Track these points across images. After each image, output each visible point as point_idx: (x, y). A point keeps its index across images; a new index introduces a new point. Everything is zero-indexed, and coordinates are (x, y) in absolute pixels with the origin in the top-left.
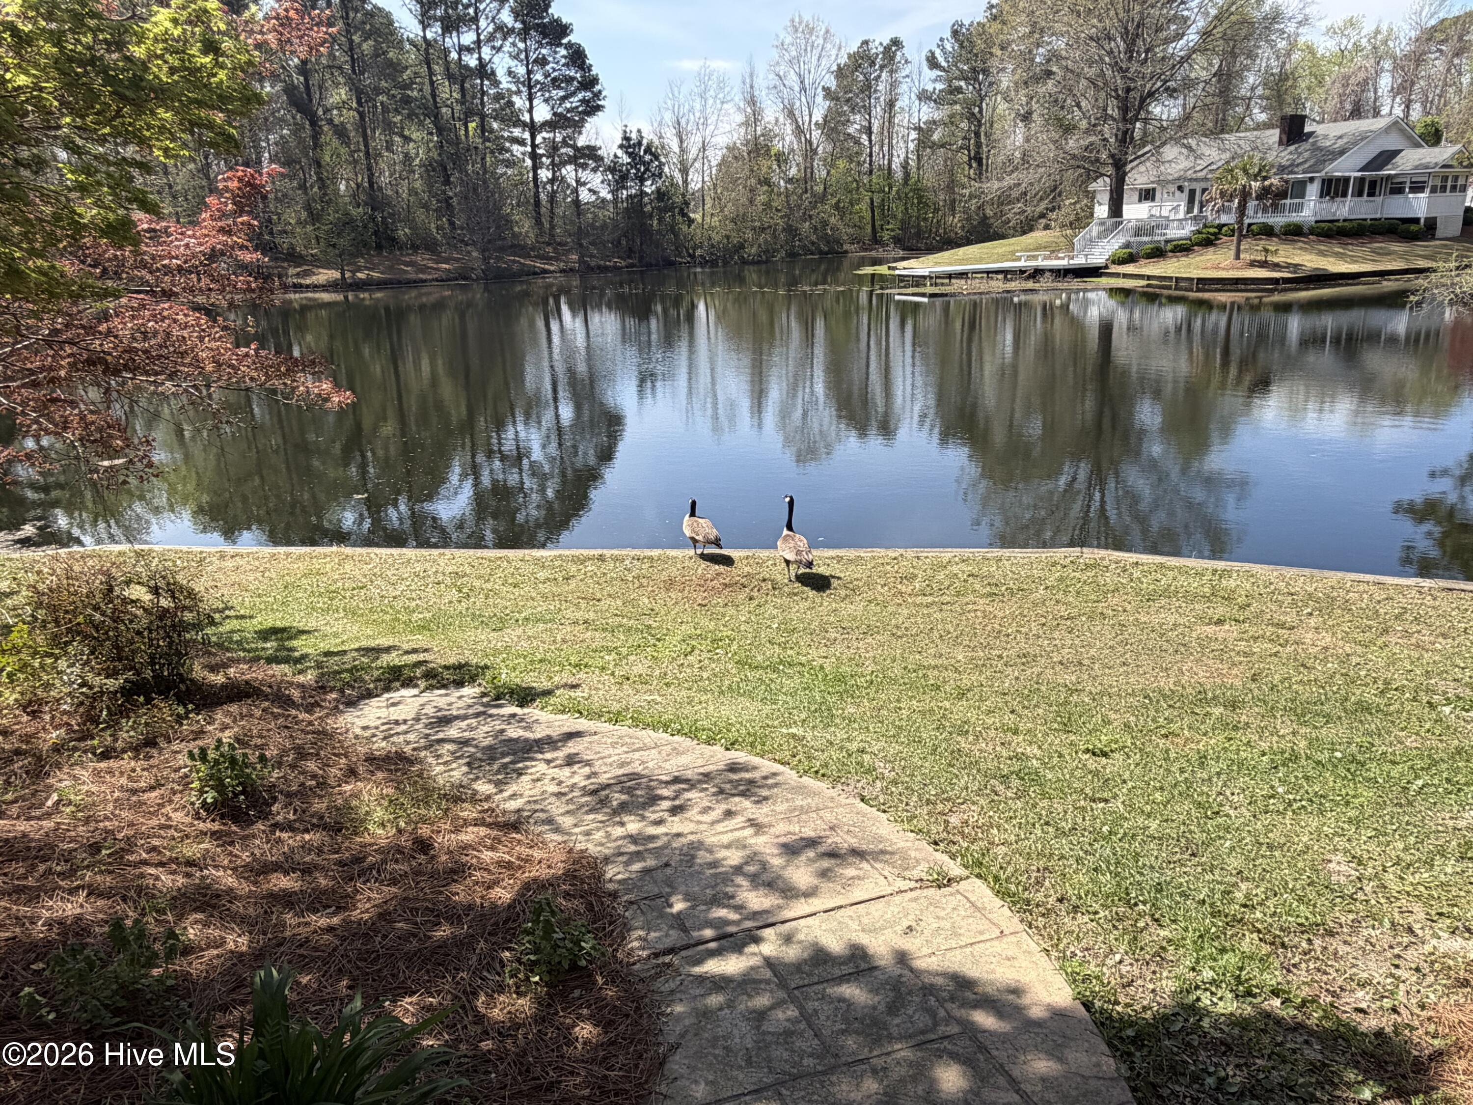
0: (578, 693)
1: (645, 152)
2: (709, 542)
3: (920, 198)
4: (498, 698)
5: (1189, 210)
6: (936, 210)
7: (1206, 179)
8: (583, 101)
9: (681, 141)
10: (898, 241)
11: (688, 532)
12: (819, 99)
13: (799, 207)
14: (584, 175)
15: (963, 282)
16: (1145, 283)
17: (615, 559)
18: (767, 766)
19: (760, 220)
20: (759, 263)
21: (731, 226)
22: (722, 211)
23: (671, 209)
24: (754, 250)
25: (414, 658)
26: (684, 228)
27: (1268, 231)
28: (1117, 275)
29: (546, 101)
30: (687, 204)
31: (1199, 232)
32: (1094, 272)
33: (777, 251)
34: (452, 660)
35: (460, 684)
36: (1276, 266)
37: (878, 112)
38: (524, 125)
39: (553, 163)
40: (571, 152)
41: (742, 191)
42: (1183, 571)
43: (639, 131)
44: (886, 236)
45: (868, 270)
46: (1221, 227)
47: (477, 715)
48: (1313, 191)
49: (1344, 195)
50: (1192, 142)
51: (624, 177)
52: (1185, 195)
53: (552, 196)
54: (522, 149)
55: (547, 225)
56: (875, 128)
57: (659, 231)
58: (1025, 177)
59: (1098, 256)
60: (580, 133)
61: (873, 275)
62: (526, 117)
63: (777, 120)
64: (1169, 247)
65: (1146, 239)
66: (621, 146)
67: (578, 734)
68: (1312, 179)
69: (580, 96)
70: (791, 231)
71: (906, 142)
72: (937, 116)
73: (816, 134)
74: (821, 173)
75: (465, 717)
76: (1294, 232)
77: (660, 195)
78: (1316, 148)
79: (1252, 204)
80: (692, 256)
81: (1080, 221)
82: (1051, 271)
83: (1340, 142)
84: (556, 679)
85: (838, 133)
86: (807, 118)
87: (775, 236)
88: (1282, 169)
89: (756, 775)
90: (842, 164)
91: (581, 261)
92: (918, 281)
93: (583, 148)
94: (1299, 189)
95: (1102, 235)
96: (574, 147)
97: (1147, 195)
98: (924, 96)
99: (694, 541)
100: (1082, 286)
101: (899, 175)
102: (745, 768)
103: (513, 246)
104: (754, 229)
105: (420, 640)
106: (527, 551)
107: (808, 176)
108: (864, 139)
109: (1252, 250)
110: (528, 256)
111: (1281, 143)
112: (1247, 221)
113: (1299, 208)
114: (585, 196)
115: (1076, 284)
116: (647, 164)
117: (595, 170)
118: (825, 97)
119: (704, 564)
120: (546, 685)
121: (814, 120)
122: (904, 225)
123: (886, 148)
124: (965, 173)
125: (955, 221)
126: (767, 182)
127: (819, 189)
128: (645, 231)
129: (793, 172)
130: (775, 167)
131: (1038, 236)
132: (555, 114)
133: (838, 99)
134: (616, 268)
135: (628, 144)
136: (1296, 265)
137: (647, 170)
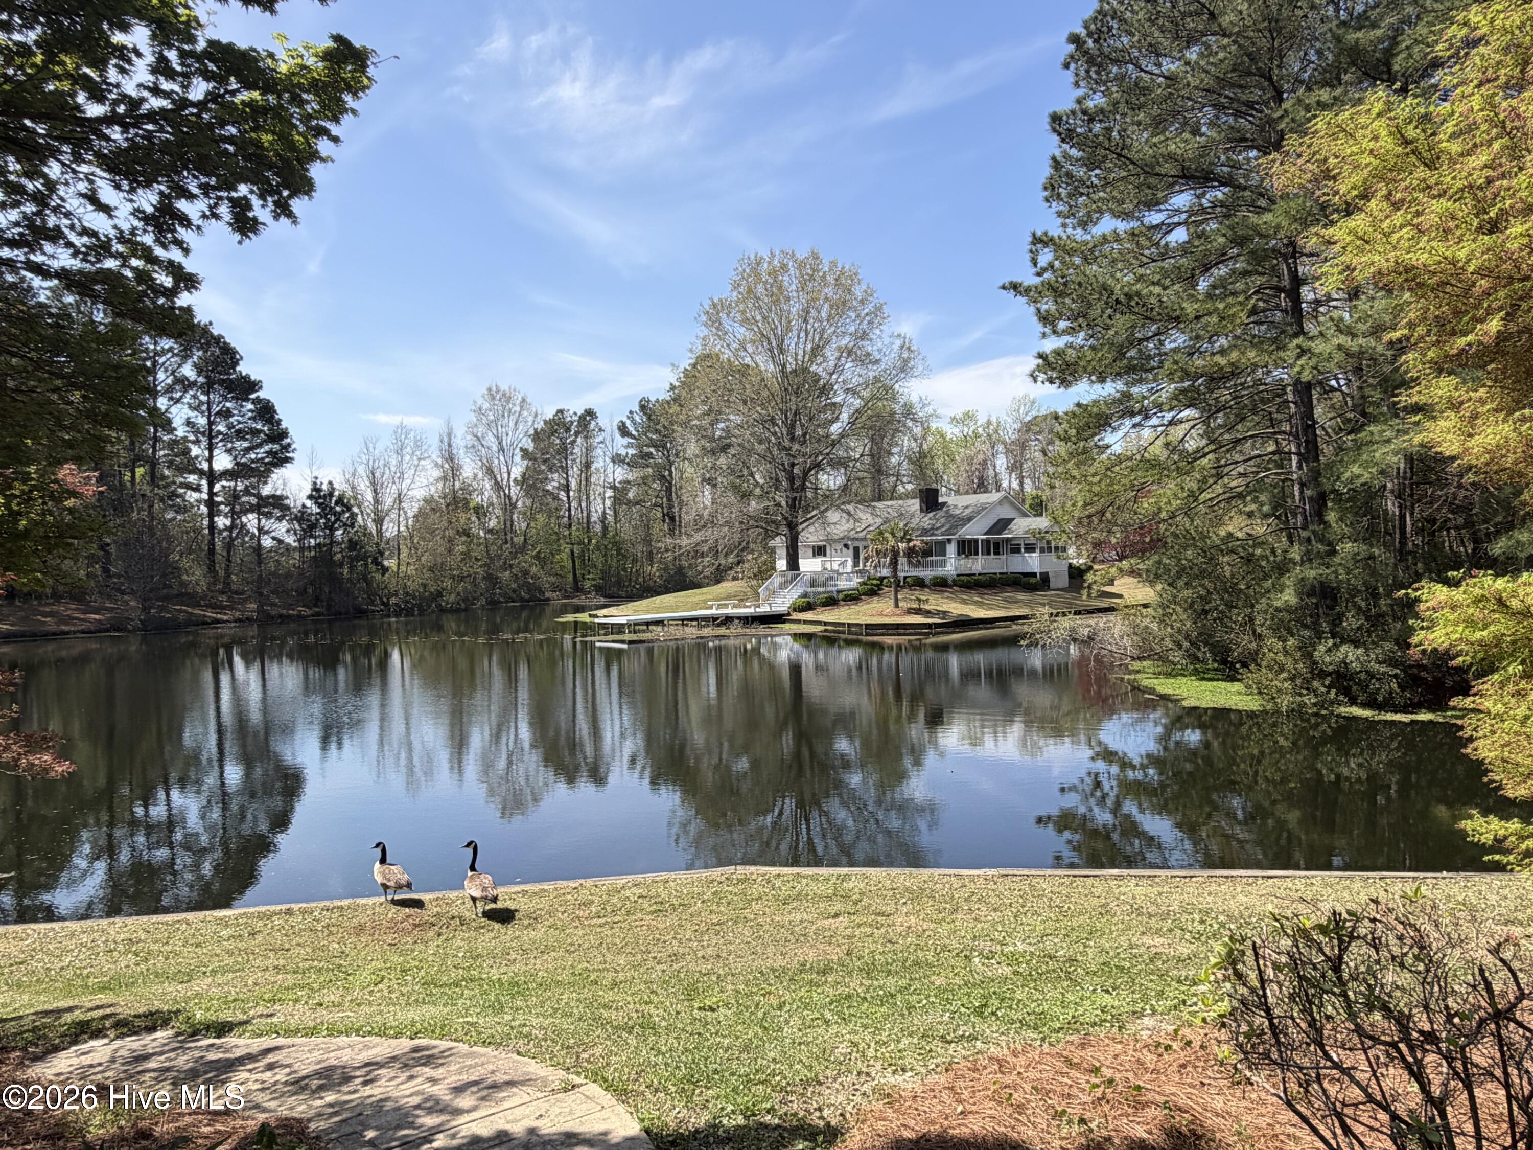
0: (275, 1019)
1: (337, 503)
2: (399, 887)
3: (619, 550)
4: (193, 1034)
5: (856, 564)
6: (635, 561)
7: (865, 539)
8: (270, 453)
9: (375, 491)
10: (599, 590)
11: (379, 879)
12: (518, 458)
13: (499, 557)
14: (267, 524)
15: (659, 628)
16: (821, 628)
17: (303, 912)
18: (444, 1044)
19: (459, 568)
20: (458, 611)
21: (427, 574)
22: (419, 559)
23: (365, 558)
24: (452, 598)
25: (100, 1013)
26: (378, 576)
27: (920, 583)
28: (798, 621)
29: (228, 451)
30: (381, 554)
31: (864, 583)
32: (778, 618)
33: (477, 599)
34: (141, 1010)
35: (152, 1029)
36: (928, 613)
37: (574, 471)
38: (201, 473)
39: (232, 511)
40: (254, 501)
41: (440, 541)
42: (814, 878)
43: (330, 483)
44: (587, 585)
45: (570, 618)
46: (882, 579)
47: (174, 1050)
48: (951, 549)
49: (977, 554)
50: (850, 508)
51: (313, 526)
52: (851, 552)
53: (229, 545)
54: (196, 495)
55: (222, 573)
56: (573, 484)
57: (349, 580)
58: (711, 535)
59: (782, 603)
60: (265, 483)
61: (576, 623)
62: (205, 466)
63: (476, 476)
64: (841, 596)
65: (820, 589)
66: (310, 497)
67: (277, 1048)
68: (949, 541)
69: (267, 448)
70: (491, 579)
71: (604, 499)
72: (630, 477)
73: (515, 491)
74: (520, 525)
75: (162, 1053)
76: (941, 584)
77: (353, 545)
78: (949, 516)
79: (902, 560)
80: (386, 604)
81: (764, 572)
82: (739, 618)
83: (967, 511)
84: (252, 1013)
85: (537, 489)
86: (505, 476)
87: (474, 584)
88: (925, 532)
89: (435, 1051)
90: (541, 518)
91: (260, 610)
92: (619, 629)
93: (268, 497)
94: (941, 548)
95: (783, 586)
96: (258, 496)
97: (819, 551)
98: (618, 460)
99: (385, 887)
100: (768, 632)
101: (598, 528)
102: (427, 1048)
103: (180, 595)
104: (453, 577)
105: (102, 998)
106: (208, 913)
107: (508, 527)
108: (563, 495)
109: (908, 598)
110: (199, 605)
111: (922, 510)
112: (901, 575)
113: (943, 564)
114: (267, 542)
115: (761, 630)
116: (338, 516)
117: (280, 519)
118: (523, 457)
119: (394, 908)
120: (242, 1017)
121: (513, 476)
122: (605, 575)
123: (584, 504)
124: (659, 528)
125: (654, 570)
126: (466, 533)
127: (519, 540)
128: (334, 579)
129: (492, 524)
130: (474, 518)
131: (727, 586)
132: (237, 464)
133: (535, 459)
134: (300, 617)
135: (316, 494)
136: (945, 612)
137: (338, 520)
